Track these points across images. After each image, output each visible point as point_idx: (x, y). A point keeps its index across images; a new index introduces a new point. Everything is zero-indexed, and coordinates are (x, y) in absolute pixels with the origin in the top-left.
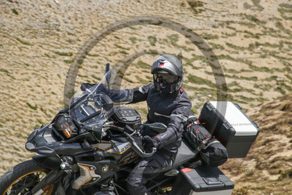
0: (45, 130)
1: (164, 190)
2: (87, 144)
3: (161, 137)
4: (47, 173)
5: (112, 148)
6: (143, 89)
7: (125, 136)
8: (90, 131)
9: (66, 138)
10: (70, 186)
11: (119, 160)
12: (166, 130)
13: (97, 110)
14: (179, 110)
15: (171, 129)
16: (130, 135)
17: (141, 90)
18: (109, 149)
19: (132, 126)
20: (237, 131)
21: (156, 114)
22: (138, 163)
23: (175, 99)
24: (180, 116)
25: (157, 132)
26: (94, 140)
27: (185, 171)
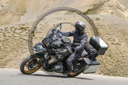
0: (39, 44)
1: (77, 64)
2: (54, 49)
3: (78, 47)
4: (39, 58)
5: (62, 50)
6: (72, 32)
7: (66, 47)
8: (54, 45)
9: (46, 47)
10: (47, 63)
11: (64, 55)
12: (80, 45)
13: (57, 38)
14: (84, 39)
15: (81, 45)
16: (67, 47)
17: (71, 32)
18: (60, 51)
19: (68, 44)
20: (102, 46)
21: (76, 40)
22: (70, 56)
23: (82, 35)
24: (84, 41)
25: (76, 46)
26: (55, 48)
27: (84, 58)
